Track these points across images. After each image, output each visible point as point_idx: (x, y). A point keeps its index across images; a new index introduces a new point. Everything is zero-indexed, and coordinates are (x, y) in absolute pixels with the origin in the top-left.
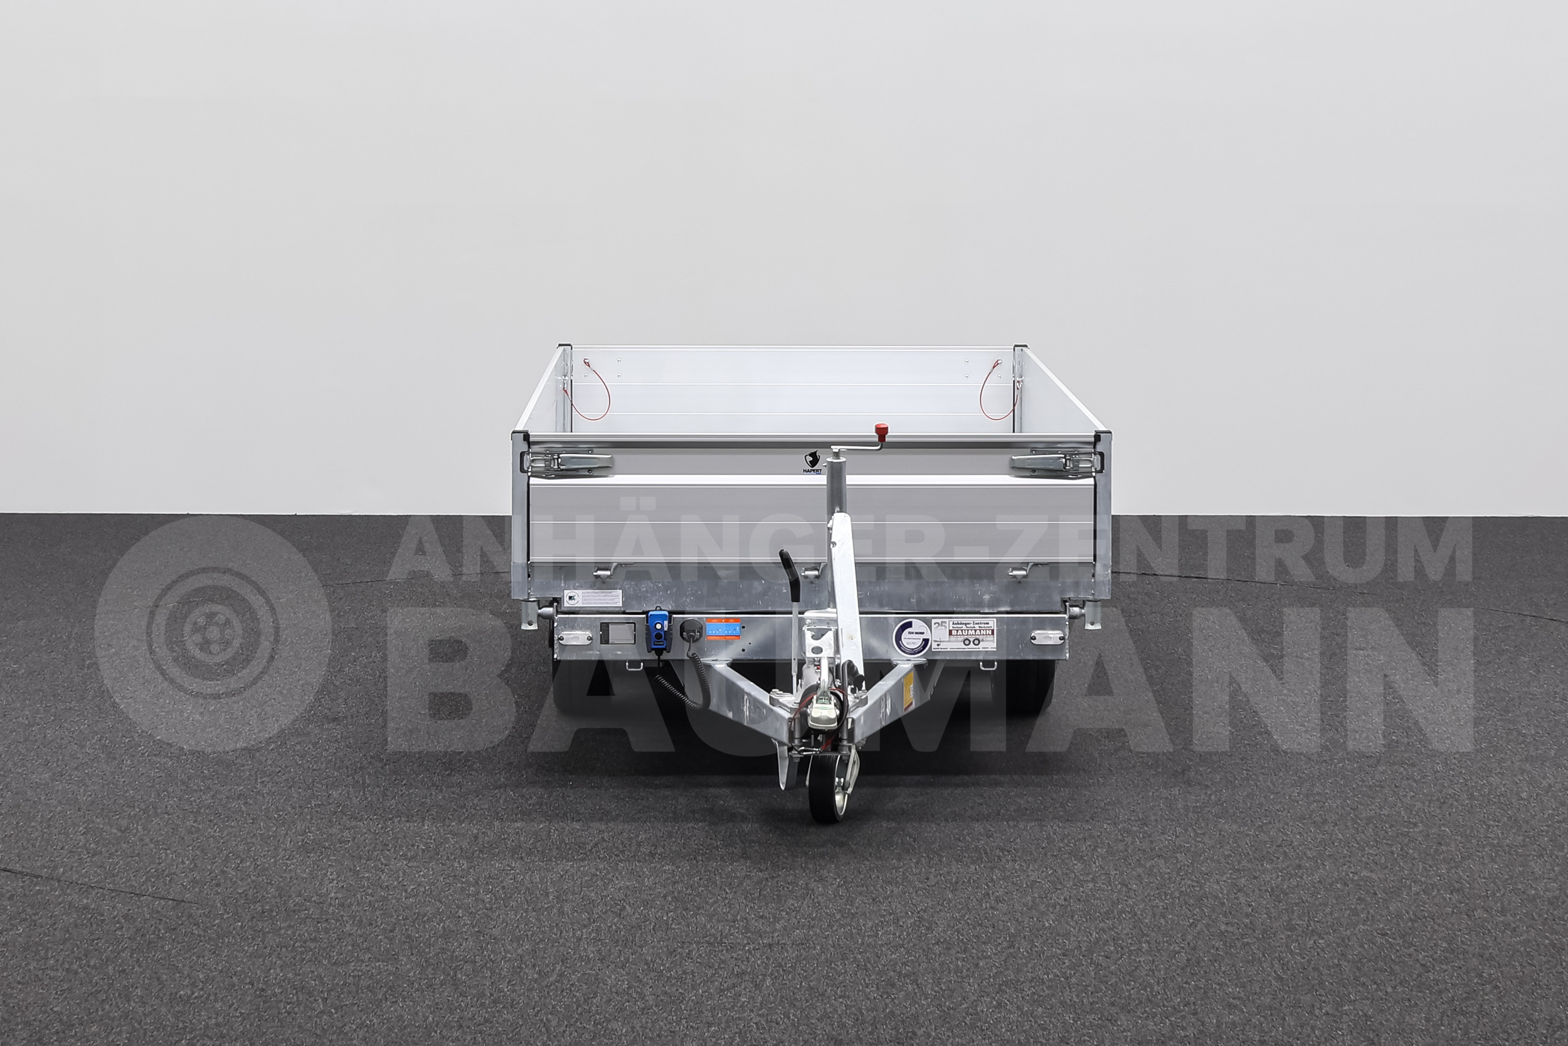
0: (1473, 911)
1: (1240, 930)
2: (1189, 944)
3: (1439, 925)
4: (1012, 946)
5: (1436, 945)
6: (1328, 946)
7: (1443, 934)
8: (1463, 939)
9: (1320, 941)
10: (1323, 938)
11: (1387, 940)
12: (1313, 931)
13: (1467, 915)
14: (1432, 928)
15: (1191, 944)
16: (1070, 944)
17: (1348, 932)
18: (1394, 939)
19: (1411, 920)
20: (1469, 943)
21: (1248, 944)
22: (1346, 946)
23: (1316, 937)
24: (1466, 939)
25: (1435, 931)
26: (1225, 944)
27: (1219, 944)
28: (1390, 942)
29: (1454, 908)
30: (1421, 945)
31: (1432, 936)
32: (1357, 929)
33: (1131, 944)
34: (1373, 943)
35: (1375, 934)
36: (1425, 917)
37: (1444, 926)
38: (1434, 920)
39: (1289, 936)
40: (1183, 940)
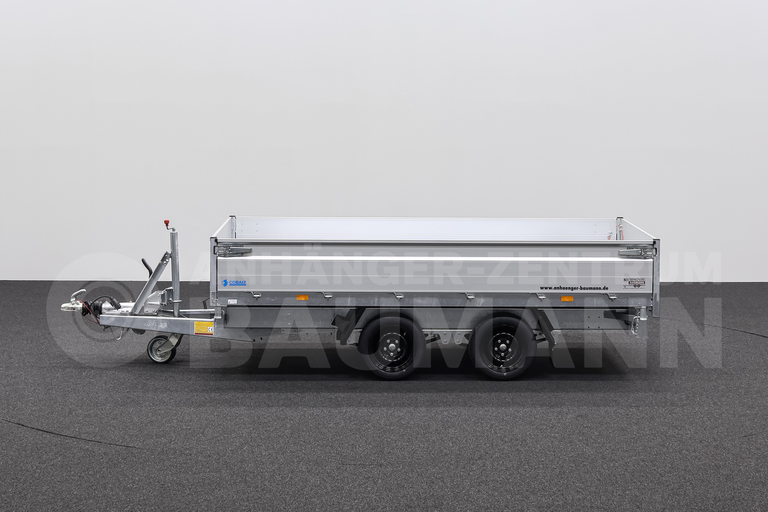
0: (682, 451)
1: (582, 459)
2: (560, 465)
3: (667, 457)
4: (484, 466)
5: (666, 465)
6: (620, 466)
7: (669, 461)
8: (677, 463)
9: (616, 464)
10: (617, 463)
11: (645, 463)
12: (613, 459)
13: (679, 453)
14: (664, 458)
15: (561, 465)
16: (509, 465)
17: (628, 460)
18: (648, 463)
19: (655, 455)
20: (680, 464)
21: (585, 465)
22: (628, 466)
23: (614, 462)
24: (679, 463)
25: (665, 460)
26: (575, 465)
27: (573, 465)
28: (646, 464)
29: (674, 450)
30: (659, 466)
31: (664, 461)
32: (632, 458)
33: (535, 465)
34: (639, 465)
35: (640, 461)
36: (661, 454)
37: (669, 458)
38: (665, 455)
39: (603, 461)
40: (558, 463)
